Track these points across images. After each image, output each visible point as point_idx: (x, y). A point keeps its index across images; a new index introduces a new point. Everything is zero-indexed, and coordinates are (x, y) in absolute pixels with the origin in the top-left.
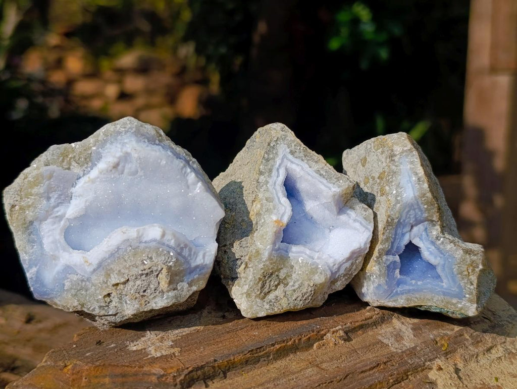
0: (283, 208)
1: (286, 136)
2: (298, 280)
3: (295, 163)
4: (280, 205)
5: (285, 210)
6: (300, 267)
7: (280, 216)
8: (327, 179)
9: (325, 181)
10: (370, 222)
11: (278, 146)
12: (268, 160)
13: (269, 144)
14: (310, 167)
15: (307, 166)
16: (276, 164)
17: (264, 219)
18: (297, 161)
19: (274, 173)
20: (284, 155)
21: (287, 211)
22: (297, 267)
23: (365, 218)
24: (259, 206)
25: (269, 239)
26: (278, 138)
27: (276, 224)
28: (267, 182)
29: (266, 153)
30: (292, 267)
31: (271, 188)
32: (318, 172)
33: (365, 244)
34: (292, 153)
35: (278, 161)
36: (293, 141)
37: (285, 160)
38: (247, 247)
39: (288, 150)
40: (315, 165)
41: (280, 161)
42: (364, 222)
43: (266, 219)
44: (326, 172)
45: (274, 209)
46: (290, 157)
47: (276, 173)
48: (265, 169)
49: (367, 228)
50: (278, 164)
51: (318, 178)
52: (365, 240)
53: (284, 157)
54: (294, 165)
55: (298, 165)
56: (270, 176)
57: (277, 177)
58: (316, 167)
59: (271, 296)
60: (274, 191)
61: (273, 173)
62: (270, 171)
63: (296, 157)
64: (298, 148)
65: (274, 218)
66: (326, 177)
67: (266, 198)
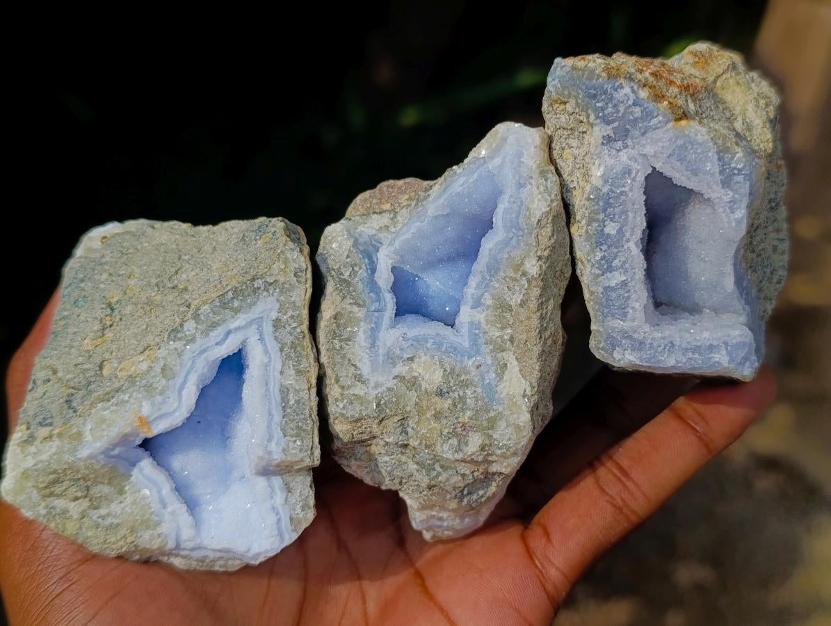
0: (175, 405)
1: (292, 288)
2: (115, 517)
3: (265, 345)
4: (177, 393)
5: (175, 411)
6: (134, 503)
7: (157, 415)
8: (284, 417)
9: (277, 417)
10: (295, 530)
11: (265, 293)
12: (224, 305)
13: (253, 279)
14: (282, 373)
15: (279, 366)
16: (233, 323)
17: (129, 397)
18: (273, 346)
19: (218, 333)
20: (262, 318)
21: (177, 414)
22: (129, 499)
23: (291, 519)
24: (144, 366)
25: (107, 435)
26: (276, 281)
27: (138, 424)
28: (192, 340)
29: (235, 290)
30: (121, 492)
31: (187, 356)
32: (284, 391)
33: (259, 554)
34: (277, 324)
35: (241, 320)
36: (295, 308)
37: (254, 327)
38: (75, 412)
39: (274, 315)
40: (291, 375)
41: (244, 323)
42: (285, 522)
43: (132, 400)
44: (298, 402)
45: (161, 394)
46: (268, 328)
47: (221, 337)
48: (207, 316)
49: (281, 535)
50: (237, 324)
51: (273, 402)
52: (263, 549)
53: (259, 321)
54: (260, 346)
55: (266, 352)
56: (206, 333)
57: (217, 344)
58: (291, 380)
59: (60, 503)
60: (190, 363)
61: (216, 332)
62: (214, 325)
63: (276, 338)
64: (295, 325)
65: (146, 410)
66: (289, 410)
67: (165, 365)
